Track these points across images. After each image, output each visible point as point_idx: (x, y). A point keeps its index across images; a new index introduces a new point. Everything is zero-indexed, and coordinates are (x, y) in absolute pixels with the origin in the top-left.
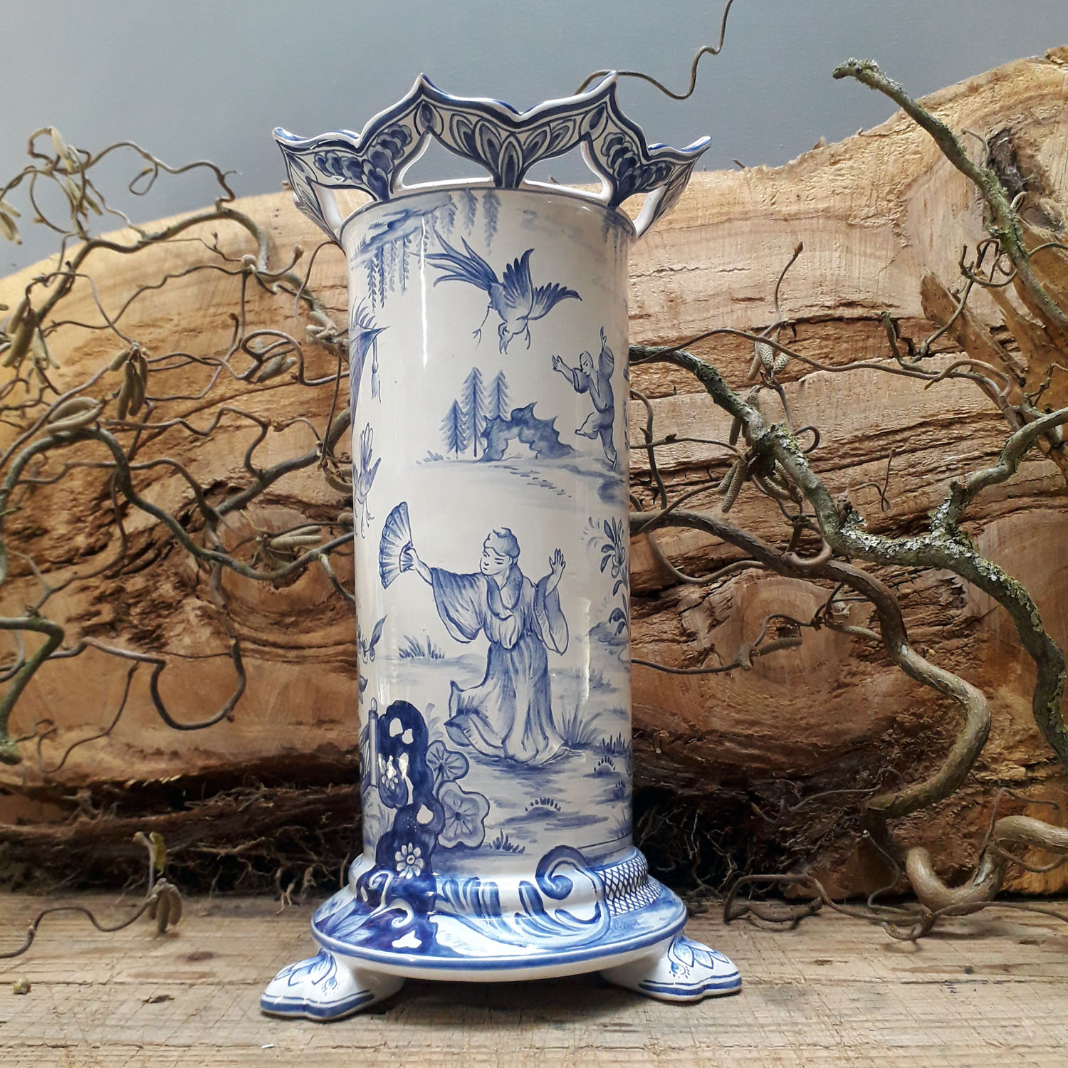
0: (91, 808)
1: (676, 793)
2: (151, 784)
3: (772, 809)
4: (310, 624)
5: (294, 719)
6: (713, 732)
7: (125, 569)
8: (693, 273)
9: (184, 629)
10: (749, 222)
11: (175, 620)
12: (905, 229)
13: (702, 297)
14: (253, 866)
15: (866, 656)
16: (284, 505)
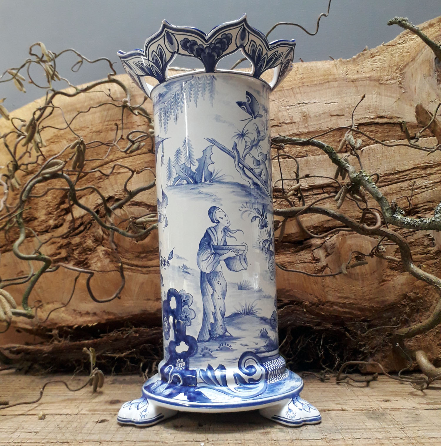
0: (58, 338)
1: (313, 329)
2: (84, 327)
3: (355, 335)
4: (152, 257)
5: (146, 298)
6: (328, 302)
7: (71, 234)
8: (313, 104)
9: (98, 260)
10: (337, 83)
11: (94, 256)
12: (403, 85)
13: (317, 114)
14: (130, 362)
15: (393, 268)
16: (139, 206)
